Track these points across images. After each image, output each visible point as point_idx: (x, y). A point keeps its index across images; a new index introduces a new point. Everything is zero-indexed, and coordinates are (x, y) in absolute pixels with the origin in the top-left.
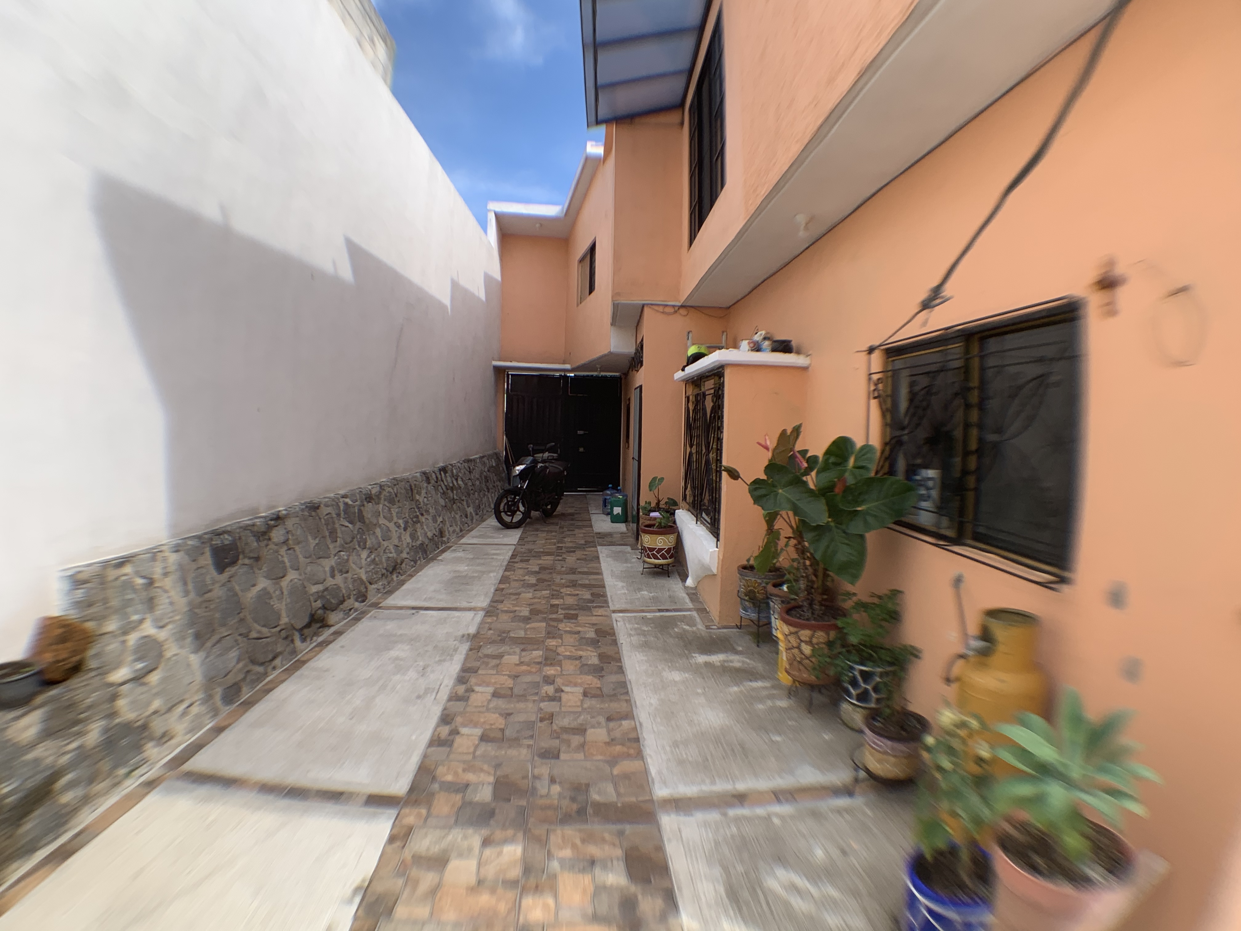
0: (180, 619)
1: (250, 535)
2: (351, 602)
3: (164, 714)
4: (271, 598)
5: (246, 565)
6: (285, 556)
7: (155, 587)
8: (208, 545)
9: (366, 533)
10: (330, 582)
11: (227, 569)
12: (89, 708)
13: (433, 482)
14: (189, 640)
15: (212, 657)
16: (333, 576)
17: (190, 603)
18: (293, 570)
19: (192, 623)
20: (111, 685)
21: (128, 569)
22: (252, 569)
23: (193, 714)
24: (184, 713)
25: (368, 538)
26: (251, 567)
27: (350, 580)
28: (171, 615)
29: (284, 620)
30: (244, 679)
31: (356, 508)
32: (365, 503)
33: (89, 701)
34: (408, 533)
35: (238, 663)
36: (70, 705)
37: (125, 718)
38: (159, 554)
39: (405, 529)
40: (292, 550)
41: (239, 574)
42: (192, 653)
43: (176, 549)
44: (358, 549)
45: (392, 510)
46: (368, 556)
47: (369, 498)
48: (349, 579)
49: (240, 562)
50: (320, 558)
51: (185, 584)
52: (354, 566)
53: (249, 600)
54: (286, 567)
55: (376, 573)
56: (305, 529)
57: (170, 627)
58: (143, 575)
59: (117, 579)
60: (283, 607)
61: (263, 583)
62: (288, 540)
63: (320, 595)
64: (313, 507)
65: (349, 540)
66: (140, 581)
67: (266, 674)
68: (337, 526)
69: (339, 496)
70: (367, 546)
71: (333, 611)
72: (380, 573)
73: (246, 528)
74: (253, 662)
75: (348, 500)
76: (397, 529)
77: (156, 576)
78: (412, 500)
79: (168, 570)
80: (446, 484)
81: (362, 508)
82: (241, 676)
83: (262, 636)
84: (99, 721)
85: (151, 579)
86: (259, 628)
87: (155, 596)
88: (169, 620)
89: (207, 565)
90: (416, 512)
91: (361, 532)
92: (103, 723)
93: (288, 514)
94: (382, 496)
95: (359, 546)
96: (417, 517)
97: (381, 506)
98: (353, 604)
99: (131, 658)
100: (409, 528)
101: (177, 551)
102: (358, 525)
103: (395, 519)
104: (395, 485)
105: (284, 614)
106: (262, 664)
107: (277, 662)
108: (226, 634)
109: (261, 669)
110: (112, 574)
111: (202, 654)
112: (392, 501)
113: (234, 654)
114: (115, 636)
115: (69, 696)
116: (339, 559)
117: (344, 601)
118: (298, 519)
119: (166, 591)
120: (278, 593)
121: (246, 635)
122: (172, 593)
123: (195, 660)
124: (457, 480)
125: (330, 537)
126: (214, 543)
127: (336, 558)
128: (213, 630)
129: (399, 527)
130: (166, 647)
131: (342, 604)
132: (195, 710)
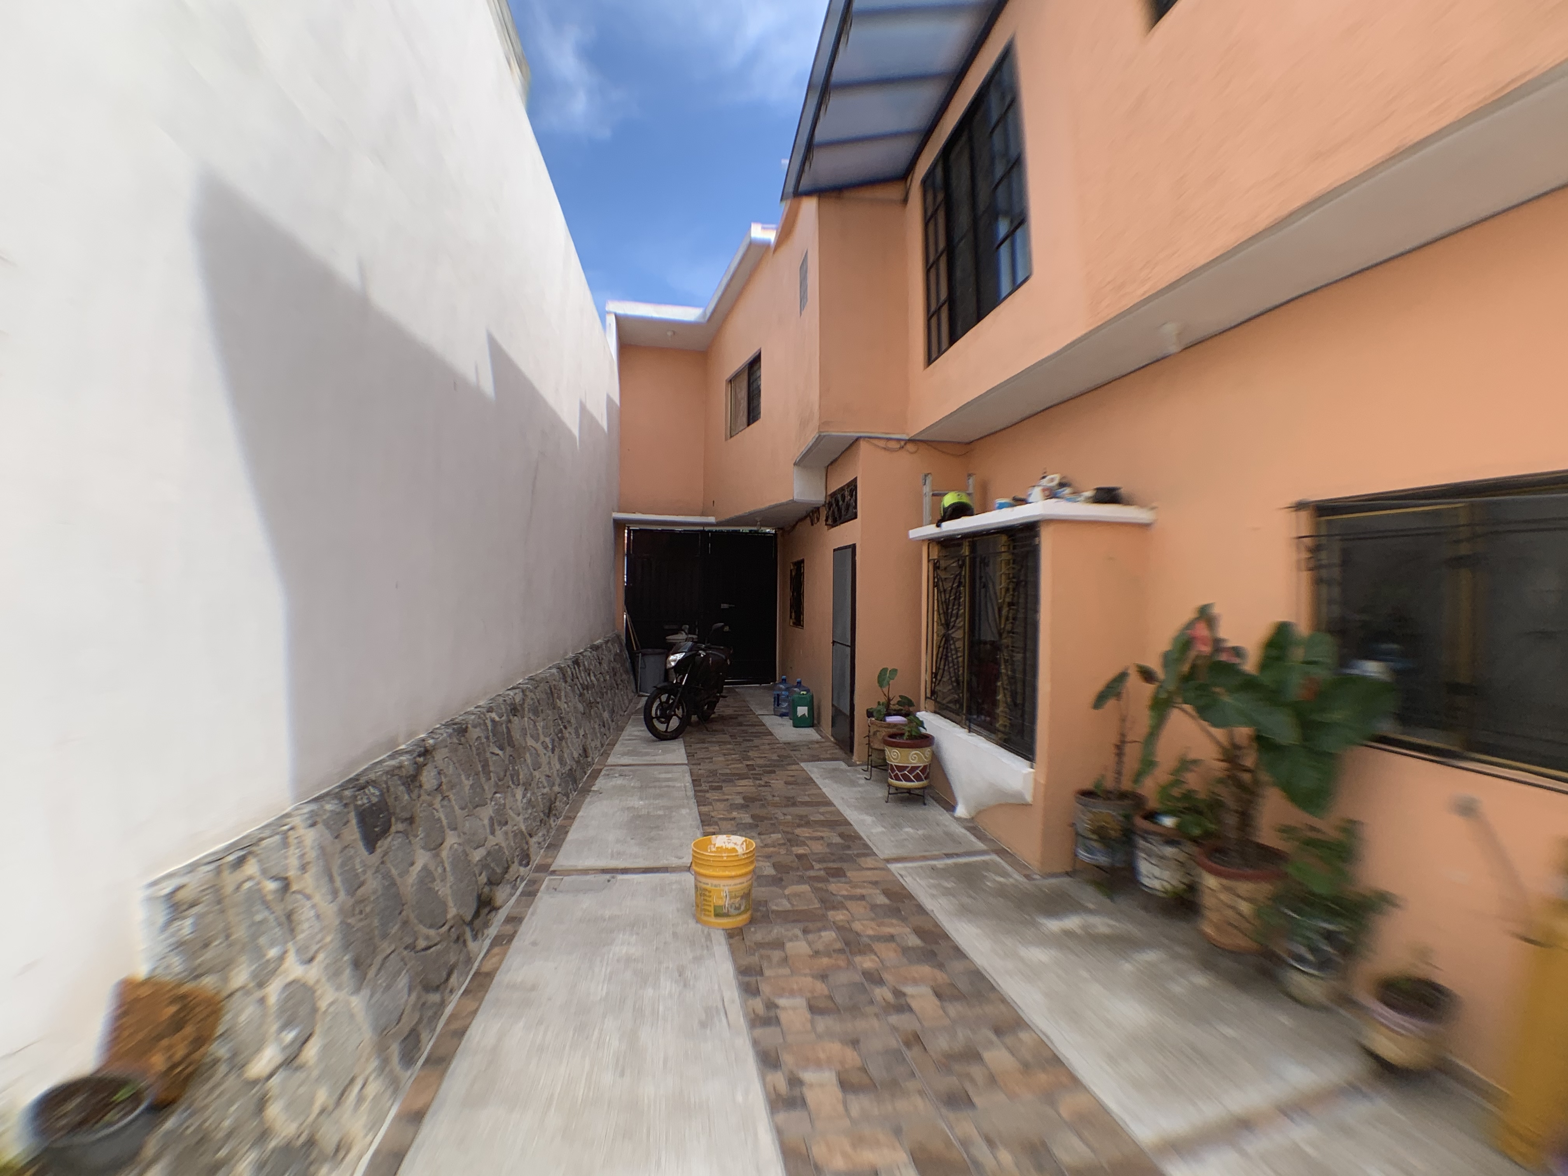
0: (331, 941)
1: (399, 782)
2: (516, 869)
3: (334, 1110)
4: (434, 880)
5: (400, 832)
6: (441, 810)
7: (294, 892)
8: (352, 807)
9: (518, 761)
10: (492, 841)
11: (379, 843)
12: (229, 1135)
13: (569, 680)
14: (347, 972)
15: (377, 995)
16: (493, 833)
17: (342, 911)
18: (451, 830)
19: (347, 945)
20: (255, 1082)
21: (251, 868)
22: (408, 838)
23: (371, 1097)
24: (360, 1099)
25: (520, 770)
26: (405, 834)
27: (511, 835)
28: (319, 936)
29: (452, 912)
30: (420, 1020)
31: (504, 726)
32: (511, 717)
33: (227, 1123)
34: (556, 757)
35: (409, 995)
36: (202, 1139)
37: (283, 1135)
38: (291, 833)
39: (553, 751)
40: (446, 798)
41: (393, 848)
42: (352, 994)
43: (309, 822)
44: (512, 786)
45: (537, 724)
46: (524, 796)
47: (514, 710)
48: (510, 832)
49: (393, 829)
50: (477, 806)
51: (331, 879)
52: (511, 813)
53: (409, 888)
54: (442, 827)
55: (535, 820)
56: (457, 765)
57: (321, 957)
58: (274, 874)
59: (238, 887)
60: (449, 891)
61: (422, 858)
62: (440, 785)
63: (484, 865)
64: (461, 730)
65: (502, 774)
66: (271, 886)
67: (442, 1004)
68: (488, 755)
69: (484, 710)
70: (521, 782)
71: (498, 884)
72: (538, 820)
73: (391, 773)
74: (428, 988)
75: (494, 715)
76: (545, 752)
77: (292, 873)
78: (554, 708)
79: (308, 858)
80: (581, 682)
81: (509, 725)
82: (417, 1016)
83: (431, 944)
84: (248, 1154)
85: (286, 879)
86: (424, 930)
87: (293, 909)
88: (318, 946)
89: (355, 840)
90: (559, 725)
91: (513, 759)
92: (252, 1156)
93: (435, 744)
94: (526, 705)
95: (513, 783)
96: (561, 731)
97: (526, 719)
98: (518, 870)
99: (275, 1027)
100: (556, 749)
101: (313, 825)
102: (509, 750)
103: (542, 738)
104: (536, 688)
105: (451, 904)
106: (437, 988)
107: (453, 980)
108: (389, 951)
109: (435, 997)
110: (230, 880)
111: (366, 992)
112: (536, 712)
113: (403, 982)
114: (248, 993)
115: (197, 1124)
116: (496, 804)
117: (508, 868)
118: (446, 750)
119: (308, 897)
120: (440, 870)
121: (411, 947)
122: (317, 898)
123: (357, 1003)
124: (589, 674)
125: (483, 773)
126: (359, 803)
127: (493, 803)
128: (375, 948)
129: (546, 748)
130: (318, 993)
131: (506, 872)
132: (373, 1088)
